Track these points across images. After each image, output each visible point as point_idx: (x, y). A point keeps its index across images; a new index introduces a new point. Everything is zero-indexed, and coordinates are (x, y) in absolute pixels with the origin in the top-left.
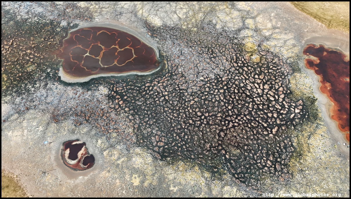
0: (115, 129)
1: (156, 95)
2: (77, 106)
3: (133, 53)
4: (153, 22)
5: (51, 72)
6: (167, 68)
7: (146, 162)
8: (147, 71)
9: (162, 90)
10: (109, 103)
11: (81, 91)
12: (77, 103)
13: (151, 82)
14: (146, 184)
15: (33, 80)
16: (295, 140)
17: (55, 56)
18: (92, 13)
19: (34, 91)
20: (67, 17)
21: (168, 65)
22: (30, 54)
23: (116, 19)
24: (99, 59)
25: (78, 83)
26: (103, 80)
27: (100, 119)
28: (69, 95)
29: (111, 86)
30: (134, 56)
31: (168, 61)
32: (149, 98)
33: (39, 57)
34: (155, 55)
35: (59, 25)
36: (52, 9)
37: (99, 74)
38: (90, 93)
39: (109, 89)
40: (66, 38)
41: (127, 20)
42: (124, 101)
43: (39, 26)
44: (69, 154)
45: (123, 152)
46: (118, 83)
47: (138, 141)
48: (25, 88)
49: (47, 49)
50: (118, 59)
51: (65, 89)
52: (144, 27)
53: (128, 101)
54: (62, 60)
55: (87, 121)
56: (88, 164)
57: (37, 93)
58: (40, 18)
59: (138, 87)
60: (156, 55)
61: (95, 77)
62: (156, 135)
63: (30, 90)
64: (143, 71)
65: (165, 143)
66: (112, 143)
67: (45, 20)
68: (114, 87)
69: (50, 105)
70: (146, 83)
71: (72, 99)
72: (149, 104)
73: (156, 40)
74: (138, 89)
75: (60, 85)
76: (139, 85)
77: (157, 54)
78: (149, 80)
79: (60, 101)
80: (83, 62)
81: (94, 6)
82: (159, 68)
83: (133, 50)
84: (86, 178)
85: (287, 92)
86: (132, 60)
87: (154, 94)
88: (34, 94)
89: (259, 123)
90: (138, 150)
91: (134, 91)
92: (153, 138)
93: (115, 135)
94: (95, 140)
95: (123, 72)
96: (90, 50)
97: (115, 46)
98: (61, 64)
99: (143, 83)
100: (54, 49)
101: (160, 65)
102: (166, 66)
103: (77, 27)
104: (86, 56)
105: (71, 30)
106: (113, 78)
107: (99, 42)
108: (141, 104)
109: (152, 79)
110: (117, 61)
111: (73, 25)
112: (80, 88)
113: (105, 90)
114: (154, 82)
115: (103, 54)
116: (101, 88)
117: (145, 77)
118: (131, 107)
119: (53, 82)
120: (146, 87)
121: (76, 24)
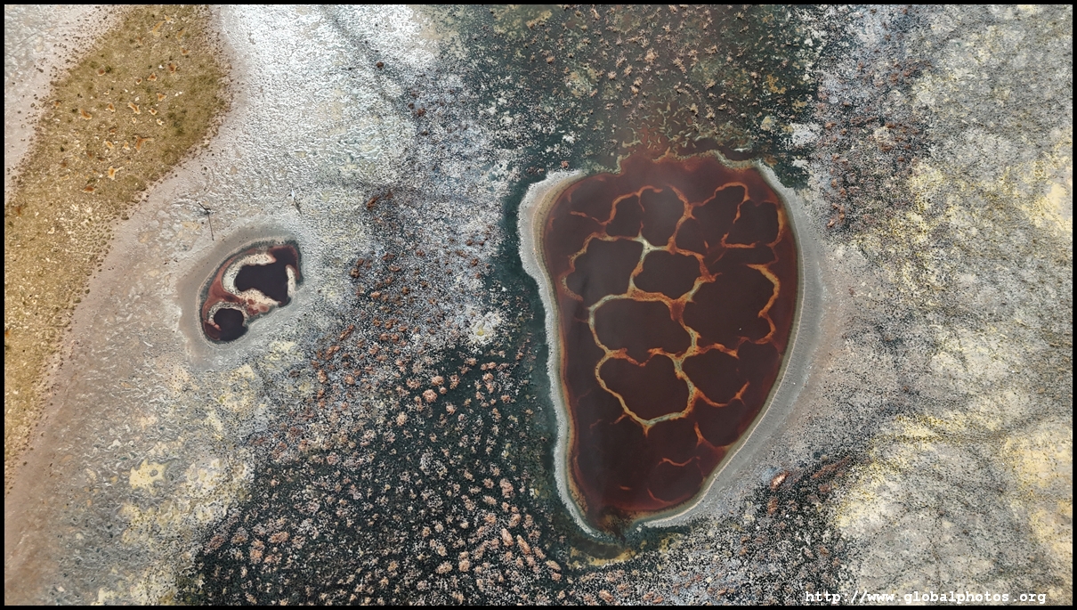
0: (329, 390)
1: (456, 524)
2: (421, 255)
3: (666, 418)
4: (855, 494)
5: (561, 146)
6: (591, 564)
7: (198, 505)
8: (576, 481)
9: (482, 548)
10: (432, 355)
11: (481, 256)
12: (434, 253)
13: (520, 500)
14: (130, 510)
15: (527, 103)
17: (634, 143)
18: (880, 225)
19: (486, 116)
20: (840, 138)
21: (604, 571)
22: (642, 64)
23: (858, 327)
24: (625, 292)
25: (518, 239)
27: (368, 335)
28: (468, 221)
29: (501, 353)
30: (648, 424)
31: (628, 567)
32: (444, 497)
33: (626, 92)
34: (659, 510)
35: (794, 121)
36: (876, 76)
37: (557, 303)
38: (475, 287)
39: (490, 347)
40: (727, 157)
41: (851, 374)
42: (438, 406)
43: (779, 54)
44: (258, 266)
45: (244, 424)
46: (516, 374)
47: (277, 469)
48: (498, 87)
49: (664, 109)
50: (630, 360)
51: (491, 205)
52: (817, 455)
53: (437, 416)
54: (614, 169)
55: (365, 297)
56: (217, 326)
57: (476, 126)
58: (820, 48)
59: (497, 449)
60: (657, 514)
61: (540, 290)
62: (293, 533)
63: (487, 104)
64: (572, 465)
65: (259, 566)
66: (279, 384)
67: (814, 67)
68: (498, 360)
69: (433, 174)
70: (516, 479)
71: (451, 235)
72: (419, 497)
73: (742, 510)
74: (488, 449)
75: (509, 187)
76: (505, 454)
77: (663, 520)
78: (527, 492)
79: (444, 201)
80: (609, 238)
81: (924, 226)
82: (587, 530)
83: (682, 415)
84: (175, 327)
86: (630, 416)
87: (465, 514)
88: (475, 117)
90: (245, 473)
91: (477, 439)
92: (281, 521)
93: (307, 390)
94: (294, 332)
95: (564, 387)
96: (671, 252)
97: (699, 342)
98: (598, 170)
99: (513, 468)
100: (666, 130)
101: (607, 534)
102: (603, 561)
103: (787, 184)
104: (641, 246)
105: (770, 165)
106: (538, 353)
107: (714, 280)
108: (422, 468)
109: (535, 502)
110: (620, 359)
111: (799, 166)
112: (495, 249)
113: (486, 332)
114: (521, 513)
115: (652, 302)
116: (496, 318)
117: (544, 475)
118: (411, 431)
119: (522, 163)
120: (496, 480)
121: (808, 176)
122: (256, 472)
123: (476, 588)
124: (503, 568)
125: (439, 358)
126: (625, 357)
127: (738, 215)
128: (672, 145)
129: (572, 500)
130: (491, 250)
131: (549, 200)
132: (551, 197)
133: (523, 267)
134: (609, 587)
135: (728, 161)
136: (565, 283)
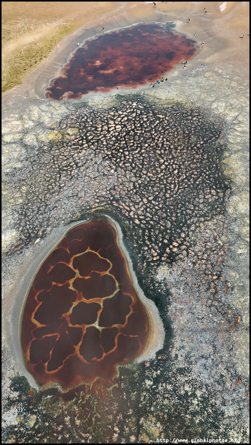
1: (151, 209)
3: (81, 254)
6: (103, 207)
8: (113, 228)
9: (141, 205)
10: (181, 259)
11: (175, 304)
12: (198, 301)
13: (131, 219)
16: (166, 106)
19: (201, 388)
21: (98, 206)
24: (104, 301)
25: (161, 316)
26: (145, 279)
28: (188, 321)
29: (153, 264)
30: (88, 250)
31: (91, 208)
37: (134, 289)
38: (173, 289)
39: (158, 265)
40: (56, 389)
42: (171, 241)
45: (240, 224)
46: (144, 258)
47: (220, 213)
48: (201, 413)
50: (98, 272)
51: (179, 332)
52: (22, 252)
53: (170, 238)
54: (120, 367)
57: (203, 380)
59: (144, 232)
60: (82, 224)
61: (143, 293)
63: (203, 397)
64: (115, 232)
65: (210, 189)
68: (153, 261)
69: (215, 343)
70: (134, 225)
71: (193, 312)
72: (167, 214)
75: (173, 344)
76: (141, 231)
77: (80, 223)
78: (129, 222)
79: (203, 329)
80: (116, 326)
82: (106, 215)
83: (75, 256)
85: (114, 110)
86: (96, 252)
87: (149, 212)
89: (157, 125)
90: (230, 210)
91: (152, 234)
92: (210, 200)
95: (124, 256)
96: (85, 325)
97: (69, 285)
98: (129, 365)
99: (136, 228)
100: (94, 401)
101: (99, 216)
102: (99, 209)
103: (24, 378)
104: (100, 325)
105: (31, 390)
106: (137, 267)
107: (63, 315)
108: (169, 222)
109: (126, 220)
110: (103, 271)
111: (15, 392)
112: (169, 309)
113: (161, 271)
114: (130, 216)
115: (91, 298)
116: (159, 277)
117: (125, 228)
118: (178, 232)
119: (171, 360)
120: (141, 223)
121: (11, 387)
122: (227, 211)
123: (139, 196)
124: (132, 201)
125: (177, 258)
126: (101, 273)
127: (51, 353)
128: (89, 392)
129: (113, 222)
130: (171, 308)
131: (151, 341)
132: (150, 343)
133: (154, 303)
134: (96, 202)
135: (56, 387)
136: (133, 299)
